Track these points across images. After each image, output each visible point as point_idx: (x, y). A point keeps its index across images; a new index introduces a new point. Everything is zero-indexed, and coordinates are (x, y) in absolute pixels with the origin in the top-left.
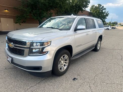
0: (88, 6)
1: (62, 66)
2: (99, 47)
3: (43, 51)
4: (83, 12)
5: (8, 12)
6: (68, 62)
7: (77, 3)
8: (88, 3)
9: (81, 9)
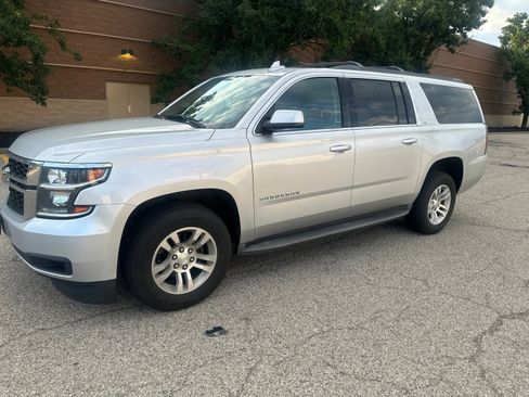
0: (482, 19)
1: (180, 271)
2: (439, 214)
3: (75, 203)
4: (457, 49)
5: (131, 60)
6: (213, 258)
7: (425, 8)
8: (484, 8)
9: (443, 36)
